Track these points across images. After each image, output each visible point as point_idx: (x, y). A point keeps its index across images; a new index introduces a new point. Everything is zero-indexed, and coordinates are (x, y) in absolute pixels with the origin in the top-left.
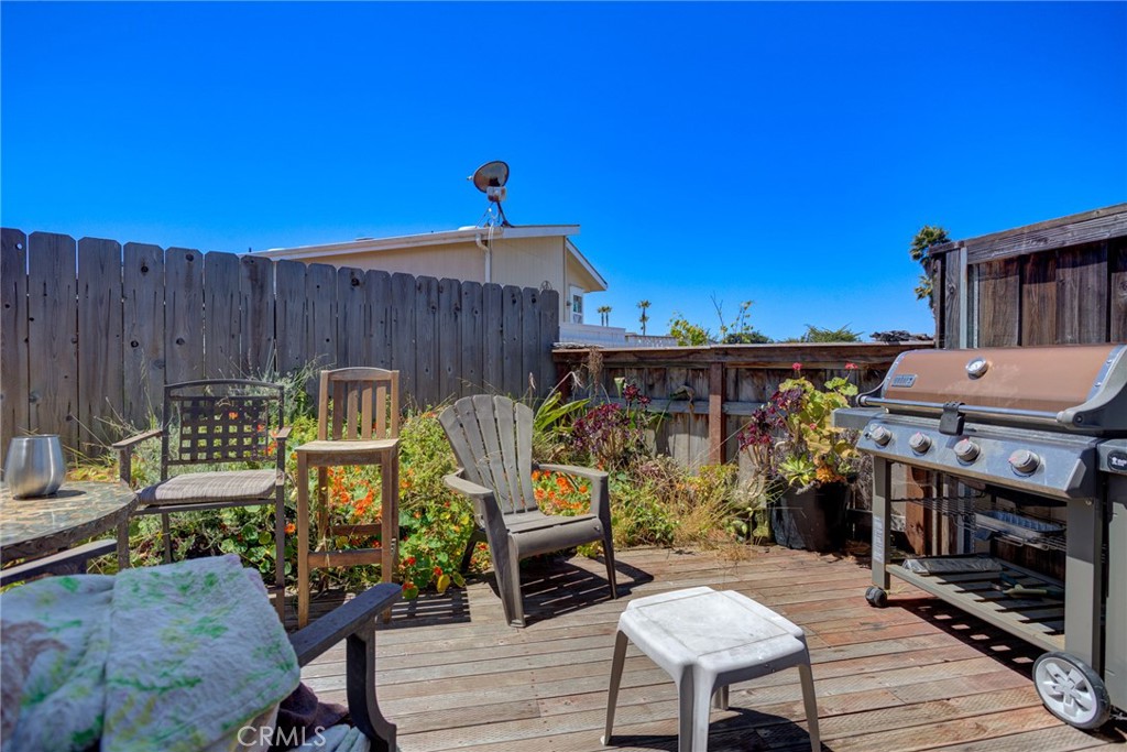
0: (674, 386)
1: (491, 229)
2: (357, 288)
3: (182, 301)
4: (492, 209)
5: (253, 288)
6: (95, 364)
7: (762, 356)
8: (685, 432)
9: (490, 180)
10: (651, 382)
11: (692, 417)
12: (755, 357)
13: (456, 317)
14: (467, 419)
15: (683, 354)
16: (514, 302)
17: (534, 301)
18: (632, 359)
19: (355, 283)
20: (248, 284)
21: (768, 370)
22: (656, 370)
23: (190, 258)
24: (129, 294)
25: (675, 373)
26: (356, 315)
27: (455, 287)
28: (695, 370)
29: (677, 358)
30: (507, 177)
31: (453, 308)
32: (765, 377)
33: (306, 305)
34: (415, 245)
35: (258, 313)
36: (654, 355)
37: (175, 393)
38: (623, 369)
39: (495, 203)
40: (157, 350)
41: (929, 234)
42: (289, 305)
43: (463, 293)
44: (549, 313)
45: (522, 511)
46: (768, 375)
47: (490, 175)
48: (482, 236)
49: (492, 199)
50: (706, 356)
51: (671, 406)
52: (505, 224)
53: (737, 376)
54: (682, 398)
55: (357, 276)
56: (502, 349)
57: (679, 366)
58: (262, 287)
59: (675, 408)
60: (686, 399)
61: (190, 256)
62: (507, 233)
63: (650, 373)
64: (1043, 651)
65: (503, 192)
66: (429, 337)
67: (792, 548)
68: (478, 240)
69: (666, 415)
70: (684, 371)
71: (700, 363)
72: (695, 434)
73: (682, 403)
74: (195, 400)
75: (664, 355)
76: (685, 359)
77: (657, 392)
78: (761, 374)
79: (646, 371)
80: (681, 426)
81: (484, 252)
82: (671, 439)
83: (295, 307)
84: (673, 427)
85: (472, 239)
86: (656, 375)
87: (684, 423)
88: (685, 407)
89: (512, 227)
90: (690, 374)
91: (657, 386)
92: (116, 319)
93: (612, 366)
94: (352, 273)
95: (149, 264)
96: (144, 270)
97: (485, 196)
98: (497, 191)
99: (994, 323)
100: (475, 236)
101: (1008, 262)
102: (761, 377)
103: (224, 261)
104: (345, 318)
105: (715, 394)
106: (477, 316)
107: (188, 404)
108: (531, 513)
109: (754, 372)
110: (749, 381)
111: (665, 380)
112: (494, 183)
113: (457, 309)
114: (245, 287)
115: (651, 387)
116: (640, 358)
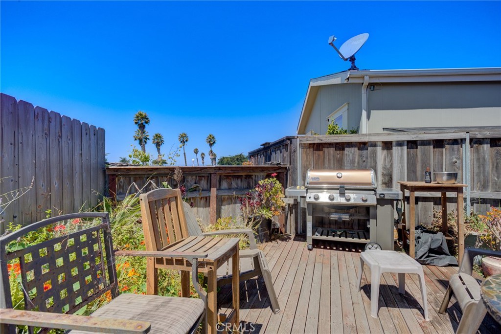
0: (189, 184)
7: (234, 170)
11: (199, 199)
12: (232, 171)
13: (59, 142)
15: (198, 169)
16: (86, 134)
17: (94, 134)
21: (233, 176)
25: (189, 178)
27: (58, 119)
28: (200, 177)
29: (195, 171)
31: (57, 135)
32: (232, 179)
41: (141, 115)
43: (63, 124)
50: (210, 170)
53: (220, 179)
54: (194, 190)
56: (82, 166)
57: (192, 175)
59: (190, 195)
60: (196, 190)
64: (366, 244)
66: (43, 158)
70: (194, 177)
71: (205, 173)
72: (200, 207)
73: (195, 192)
75: (188, 170)
76: (199, 172)
78: (230, 177)
87: (195, 202)
90: (198, 179)
99: (306, 161)
101: (310, 144)
102: (231, 179)
105: (214, 187)
106: (69, 142)
109: (227, 177)
110: (225, 180)
111: (184, 181)
113: (59, 136)
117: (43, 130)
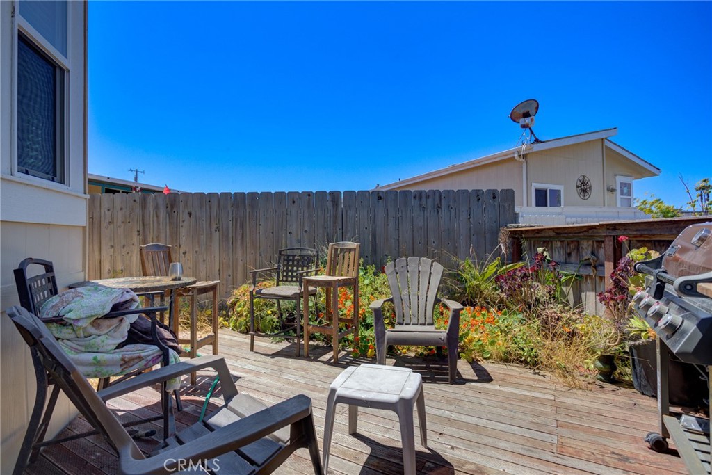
0: (583, 254)
1: (524, 147)
2: (381, 201)
3: (306, 214)
4: (526, 133)
5: (333, 205)
6: (278, 241)
7: (644, 230)
8: (593, 291)
9: (524, 114)
10: (569, 251)
11: (597, 279)
12: (637, 230)
13: (438, 212)
14: (402, 270)
15: (585, 229)
16: (479, 199)
17: (494, 198)
18: (552, 234)
19: (380, 198)
20: (331, 203)
22: (572, 241)
23: (309, 195)
24: (289, 213)
25: (585, 244)
26: (381, 215)
27: (437, 194)
28: (598, 241)
30: (537, 109)
31: (436, 206)
32: (651, 246)
33: (356, 212)
34: (478, 165)
35: (335, 217)
36: (566, 231)
37: (283, 253)
38: (551, 241)
39: (528, 130)
40: (298, 235)
42: (348, 212)
43: (442, 197)
44: (506, 205)
45: (424, 325)
46: (655, 245)
47: (522, 111)
48: (519, 152)
49: (523, 126)
50: (601, 231)
51: (581, 270)
52: (537, 141)
54: (587, 263)
55: (381, 195)
56: (470, 229)
57: (587, 238)
58: (337, 205)
59: (584, 272)
60: (589, 264)
61: (309, 194)
62: (537, 147)
63: (568, 245)
65: (532, 120)
66: (421, 224)
67: (643, 394)
68: (516, 155)
69: (577, 276)
70: (591, 243)
71: (599, 236)
73: (588, 267)
74: (289, 256)
75: (573, 230)
76: (586, 234)
77: (573, 259)
79: (566, 243)
80: (590, 285)
81: (522, 163)
82: (583, 295)
83: (351, 213)
84: (584, 286)
85: (512, 156)
86: (572, 246)
87: (592, 283)
88: (590, 271)
89: (542, 142)
90: (595, 246)
91: (573, 254)
92: (285, 223)
93: (545, 240)
94: (378, 193)
95: (296, 201)
96: (294, 202)
97: (519, 125)
98: (527, 120)
100: (514, 153)
103: (322, 194)
104: (375, 216)
105: (609, 261)
106: (452, 210)
107: (286, 258)
108: (429, 327)
111: (578, 250)
112: (526, 115)
113: (439, 207)
114: (330, 205)
115: (569, 255)
116: (557, 233)
117: (421, 205)
